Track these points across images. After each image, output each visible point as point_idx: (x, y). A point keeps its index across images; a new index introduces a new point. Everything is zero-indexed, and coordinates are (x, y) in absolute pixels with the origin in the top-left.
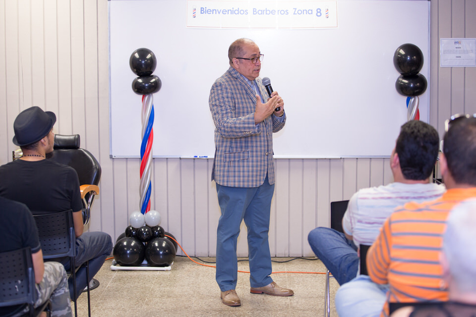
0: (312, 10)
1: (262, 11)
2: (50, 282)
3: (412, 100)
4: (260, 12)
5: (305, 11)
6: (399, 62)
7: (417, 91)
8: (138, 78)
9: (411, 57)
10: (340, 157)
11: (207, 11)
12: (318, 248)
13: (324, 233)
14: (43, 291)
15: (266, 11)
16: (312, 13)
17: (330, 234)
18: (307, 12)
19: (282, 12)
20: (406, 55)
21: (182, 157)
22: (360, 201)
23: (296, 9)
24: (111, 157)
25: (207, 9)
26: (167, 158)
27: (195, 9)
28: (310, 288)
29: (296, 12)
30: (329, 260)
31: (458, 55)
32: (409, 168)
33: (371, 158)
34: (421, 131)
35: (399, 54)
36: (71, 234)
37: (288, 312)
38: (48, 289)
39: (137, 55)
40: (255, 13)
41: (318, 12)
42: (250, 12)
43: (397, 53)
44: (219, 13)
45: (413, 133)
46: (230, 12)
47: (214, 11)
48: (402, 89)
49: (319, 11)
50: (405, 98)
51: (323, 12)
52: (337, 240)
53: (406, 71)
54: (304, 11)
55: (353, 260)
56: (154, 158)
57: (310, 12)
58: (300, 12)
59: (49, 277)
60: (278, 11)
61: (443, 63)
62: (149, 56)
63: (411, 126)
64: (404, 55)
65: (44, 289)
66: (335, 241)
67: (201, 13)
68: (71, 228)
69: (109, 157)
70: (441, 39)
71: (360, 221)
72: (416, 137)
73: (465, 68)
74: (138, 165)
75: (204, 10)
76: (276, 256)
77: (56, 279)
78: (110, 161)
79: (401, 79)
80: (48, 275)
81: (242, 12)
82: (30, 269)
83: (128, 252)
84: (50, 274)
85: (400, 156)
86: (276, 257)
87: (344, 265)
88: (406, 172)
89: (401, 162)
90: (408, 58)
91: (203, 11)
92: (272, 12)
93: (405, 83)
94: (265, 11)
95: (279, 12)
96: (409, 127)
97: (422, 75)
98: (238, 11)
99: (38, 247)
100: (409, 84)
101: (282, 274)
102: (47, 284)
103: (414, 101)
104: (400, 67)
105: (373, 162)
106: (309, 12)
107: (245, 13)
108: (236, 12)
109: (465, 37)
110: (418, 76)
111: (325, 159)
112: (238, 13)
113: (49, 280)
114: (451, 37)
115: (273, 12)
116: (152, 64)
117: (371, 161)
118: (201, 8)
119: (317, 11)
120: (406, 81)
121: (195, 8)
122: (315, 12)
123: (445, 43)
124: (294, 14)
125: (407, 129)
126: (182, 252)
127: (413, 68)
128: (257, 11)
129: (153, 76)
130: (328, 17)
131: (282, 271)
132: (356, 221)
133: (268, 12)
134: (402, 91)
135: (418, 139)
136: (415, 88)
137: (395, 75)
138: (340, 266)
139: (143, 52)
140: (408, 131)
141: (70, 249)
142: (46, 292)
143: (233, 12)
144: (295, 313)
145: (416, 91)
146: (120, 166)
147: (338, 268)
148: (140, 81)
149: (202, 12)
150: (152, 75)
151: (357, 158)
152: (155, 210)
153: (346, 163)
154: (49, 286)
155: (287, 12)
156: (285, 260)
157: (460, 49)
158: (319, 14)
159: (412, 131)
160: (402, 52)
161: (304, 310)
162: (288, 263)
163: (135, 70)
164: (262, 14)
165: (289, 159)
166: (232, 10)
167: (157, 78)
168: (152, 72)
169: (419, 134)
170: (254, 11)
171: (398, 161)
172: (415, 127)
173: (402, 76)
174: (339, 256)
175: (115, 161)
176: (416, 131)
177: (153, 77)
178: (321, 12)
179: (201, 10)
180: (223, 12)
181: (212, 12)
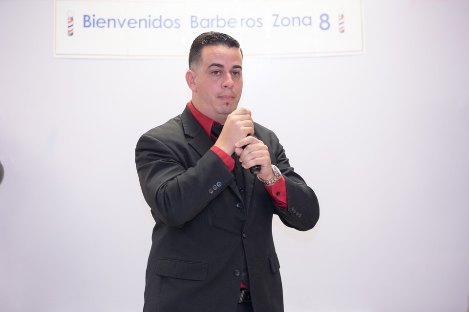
1: (208, 20)
4: (205, 23)
5: (296, 21)
11: (97, 23)
15: (218, 20)
16: (310, 24)
18: (301, 21)
19: (251, 23)
23: (277, 15)
25: (96, 19)
27: (72, 19)
29: (279, 22)
40: (194, 24)
41: (323, 21)
42: (185, 22)
44: (122, 26)
46: (143, 23)
47: (112, 23)
49: (325, 20)
51: (334, 21)
54: (293, 19)
57: (307, 21)
60: (242, 20)
67: (85, 26)
75: (91, 21)
81: (168, 24)
91: (87, 21)
92: (229, 23)
94: (215, 22)
95: (244, 22)
98: (160, 21)
106: (304, 21)
107: (175, 25)
112: (160, 26)
115: (231, 23)
118: (85, 16)
119: (321, 18)
121: (71, 16)
122: (316, 21)
124: (275, 25)
128: (199, 21)
130: (343, 31)
133: (221, 23)
143: (149, 23)
149: (87, 24)
155: (259, 23)
158: (325, 25)
164: (208, 26)
166: (147, 19)
170: (192, 22)
178: (329, 21)
179: (85, 21)
180: (129, 23)
181: (106, 25)
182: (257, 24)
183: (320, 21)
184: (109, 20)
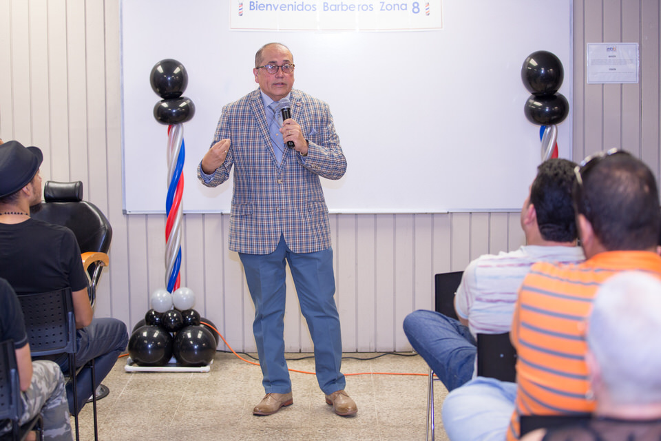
0: (406, 5)
1: (335, 6)
2: (41, 389)
3: (548, 130)
4: (333, 8)
5: (396, 7)
6: (530, 77)
7: (555, 117)
8: (162, 101)
9: (546, 70)
10: (446, 212)
11: (259, 6)
12: (418, 340)
13: (426, 319)
14: (32, 402)
15: (342, 6)
16: (406, 9)
17: (434, 320)
18: (400, 7)
19: (365, 8)
20: (538, 68)
21: (224, 212)
22: (479, 271)
23: (383, 3)
24: (125, 212)
25: (258, 4)
26: (203, 214)
27: (242, 4)
28: (405, 396)
29: (384, 8)
30: (433, 355)
31: (612, 67)
32: (550, 225)
33: (490, 213)
34: (568, 173)
35: (530, 65)
36: (70, 321)
37: (375, 430)
38: (39, 399)
39: (160, 69)
40: (326, 8)
41: (415, 7)
42: (320, 7)
43: (527, 64)
44: (276, 9)
45: (556, 175)
46: (290, 7)
47: (269, 6)
48: (533, 115)
49: (416, 7)
50: (538, 128)
51: (422, 7)
52: (444, 328)
53: (539, 90)
54: (394, 5)
55: (467, 356)
56: (185, 214)
57: (404, 7)
58: (389, 7)
59: (40, 382)
60: (359, 6)
61: (590, 78)
62: (177, 70)
63: (554, 166)
64: (536, 67)
65: (32, 399)
66: (441, 330)
67: (251, 9)
68: (70, 313)
69: (122, 212)
70: (587, 44)
71: (478, 299)
72: (561, 181)
73: (622, 84)
74: (162, 224)
75: (255, 5)
76: (357, 350)
77: (48, 385)
78: (123, 218)
79: (531, 101)
80: (37, 380)
81: (308, 8)
82: (13, 371)
83: (149, 346)
84: (41, 378)
85: (537, 208)
86: (357, 352)
87: (454, 363)
88: (546, 230)
89: (538, 216)
90: (542, 72)
91: (252, 6)
93: (537, 107)
94: (340, 7)
95: (360, 7)
96: (550, 167)
97: (561, 95)
98: (302, 6)
99: (24, 340)
100: (543, 107)
101: (366, 376)
102: (37, 391)
103: (551, 131)
104: (530, 83)
105: (493, 217)
107: (312, 8)
108: (300, 8)
109: (621, 41)
110: (555, 96)
111: (426, 213)
112: (302, 10)
113: (39, 386)
114: (603, 41)
115: (351, 8)
116: (181, 81)
117: (490, 217)
119: (413, 5)
120: (538, 104)
121: (241, 2)
122: (410, 7)
123: (594, 50)
124: (381, 10)
125: (547, 169)
126: (225, 346)
127: (549, 86)
128: (329, 6)
129: (182, 98)
130: (428, 15)
131: (365, 371)
132: (474, 299)
133: (345, 8)
134: (533, 117)
135: (564, 183)
136: (552, 113)
137: (524, 95)
138: (448, 364)
139: (169, 65)
140: (550, 172)
141: (69, 343)
142: (35, 403)
143: (295, 8)
144: (384, 430)
145: (553, 118)
146: (137, 226)
147: (446, 367)
148: (165, 105)
149: (252, 8)
150: (181, 96)
151: (471, 213)
152: (186, 286)
153: (455, 220)
154: (40, 395)
155: (371, 8)
156: (369, 356)
157: (615, 58)
158: (416, 10)
159: (555, 172)
160: (534, 63)
161: (397, 427)
162: (374, 360)
163: (158, 90)
164: (335, 10)
165: (375, 214)
166: (294, 4)
167: (188, 101)
168: (181, 93)
169: (565, 176)
170: (324, 6)
171: (534, 214)
172: (560, 168)
173: (534, 96)
174: (448, 351)
175: (131, 219)
176: (561, 172)
177: (182, 100)
178: (419, 7)
179: (251, 6)
180: (281, 7)
181: (265, 8)
182: (369, 8)
183: (412, 7)
184: (267, 5)
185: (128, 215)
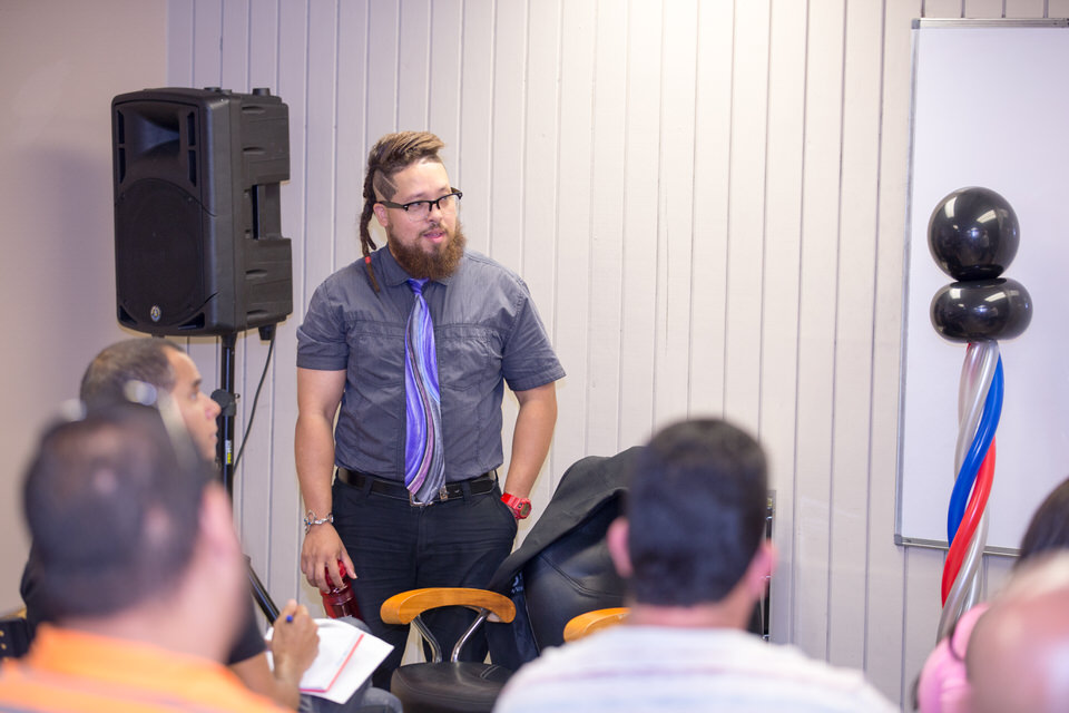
8: (953, 285)
24: (899, 541)
39: (951, 210)
62: (987, 217)
69: (891, 540)
78: (896, 553)
116: (1001, 240)
129: (1004, 280)
167: (1016, 290)
168: (1001, 270)
175: (912, 558)
177: (1002, 284)
185: (906, 547)
